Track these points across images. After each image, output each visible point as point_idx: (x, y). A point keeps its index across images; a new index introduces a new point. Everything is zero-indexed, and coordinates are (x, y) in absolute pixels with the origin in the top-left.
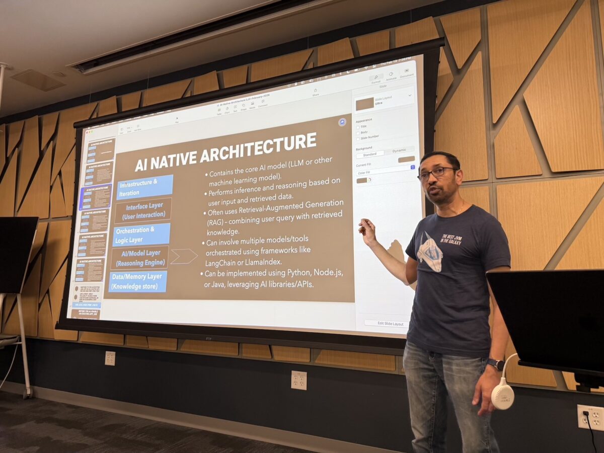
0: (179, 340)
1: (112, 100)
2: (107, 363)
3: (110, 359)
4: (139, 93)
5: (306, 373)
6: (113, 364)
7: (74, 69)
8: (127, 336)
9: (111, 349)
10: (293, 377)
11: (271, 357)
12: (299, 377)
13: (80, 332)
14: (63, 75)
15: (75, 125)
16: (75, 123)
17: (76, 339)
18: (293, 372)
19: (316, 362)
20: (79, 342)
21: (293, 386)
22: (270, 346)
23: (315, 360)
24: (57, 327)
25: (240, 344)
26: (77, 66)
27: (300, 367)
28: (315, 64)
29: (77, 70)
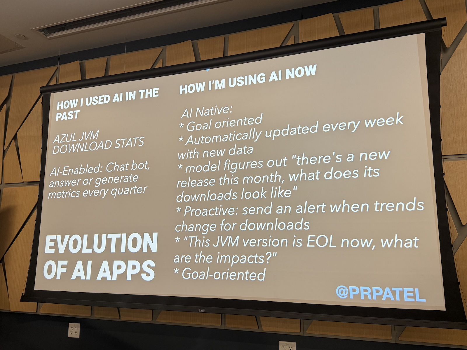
0: (154, 310)
1: (75, 65)
2: (70, 335)
3: (74, 331)
4: (105, 59)
5: (294, 344)
6: (78, 336)
7: (38, 32)
8: (95, 308)
9: (75, 320)
10: (280, 347)
11: (258, 328)
12: (287, 347)
13: (39, 303)
16: (41, 88)
17: (36, 311)
18: (280, 342)
20: (38, 314)
22: (256, 316)
23: (306, 330)
24: (23, 299)
25: (223, 315)
26: (42, 30)
27: (288, 338)
28: (297, 37)
29: (42, 33)
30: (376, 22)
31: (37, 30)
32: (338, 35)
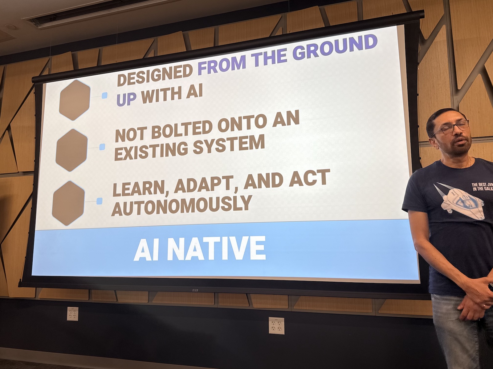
0: (150, 292)
1: (68, 56)
2: (69, 319)
3: (73, 314)
4: (96, 50)
5: (283, 319)
6: (76, 319)
7: (29, 22)
8: (93, 291)
9: (73, 304)
10: (270, 323)
11: (249, 305)
12: (276, 322)
13: (37, 288)
14: (16, 28)
15: (33, 80)
16: (33, 78)
17: (34, 297)
18: (270, 318)
19: (295, 307)
20: (37, 299)
21: (271, 331)
22: (247, 294)
23: (294, 306)
24: (21, 285)
25: (216, 294)
26: (32, 20)
27: (277, 314)
28: (285, 28)
29: (32, 24)
30: (360, 14)
31: (27, 20)
32: (324, 26)
